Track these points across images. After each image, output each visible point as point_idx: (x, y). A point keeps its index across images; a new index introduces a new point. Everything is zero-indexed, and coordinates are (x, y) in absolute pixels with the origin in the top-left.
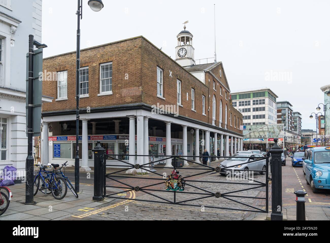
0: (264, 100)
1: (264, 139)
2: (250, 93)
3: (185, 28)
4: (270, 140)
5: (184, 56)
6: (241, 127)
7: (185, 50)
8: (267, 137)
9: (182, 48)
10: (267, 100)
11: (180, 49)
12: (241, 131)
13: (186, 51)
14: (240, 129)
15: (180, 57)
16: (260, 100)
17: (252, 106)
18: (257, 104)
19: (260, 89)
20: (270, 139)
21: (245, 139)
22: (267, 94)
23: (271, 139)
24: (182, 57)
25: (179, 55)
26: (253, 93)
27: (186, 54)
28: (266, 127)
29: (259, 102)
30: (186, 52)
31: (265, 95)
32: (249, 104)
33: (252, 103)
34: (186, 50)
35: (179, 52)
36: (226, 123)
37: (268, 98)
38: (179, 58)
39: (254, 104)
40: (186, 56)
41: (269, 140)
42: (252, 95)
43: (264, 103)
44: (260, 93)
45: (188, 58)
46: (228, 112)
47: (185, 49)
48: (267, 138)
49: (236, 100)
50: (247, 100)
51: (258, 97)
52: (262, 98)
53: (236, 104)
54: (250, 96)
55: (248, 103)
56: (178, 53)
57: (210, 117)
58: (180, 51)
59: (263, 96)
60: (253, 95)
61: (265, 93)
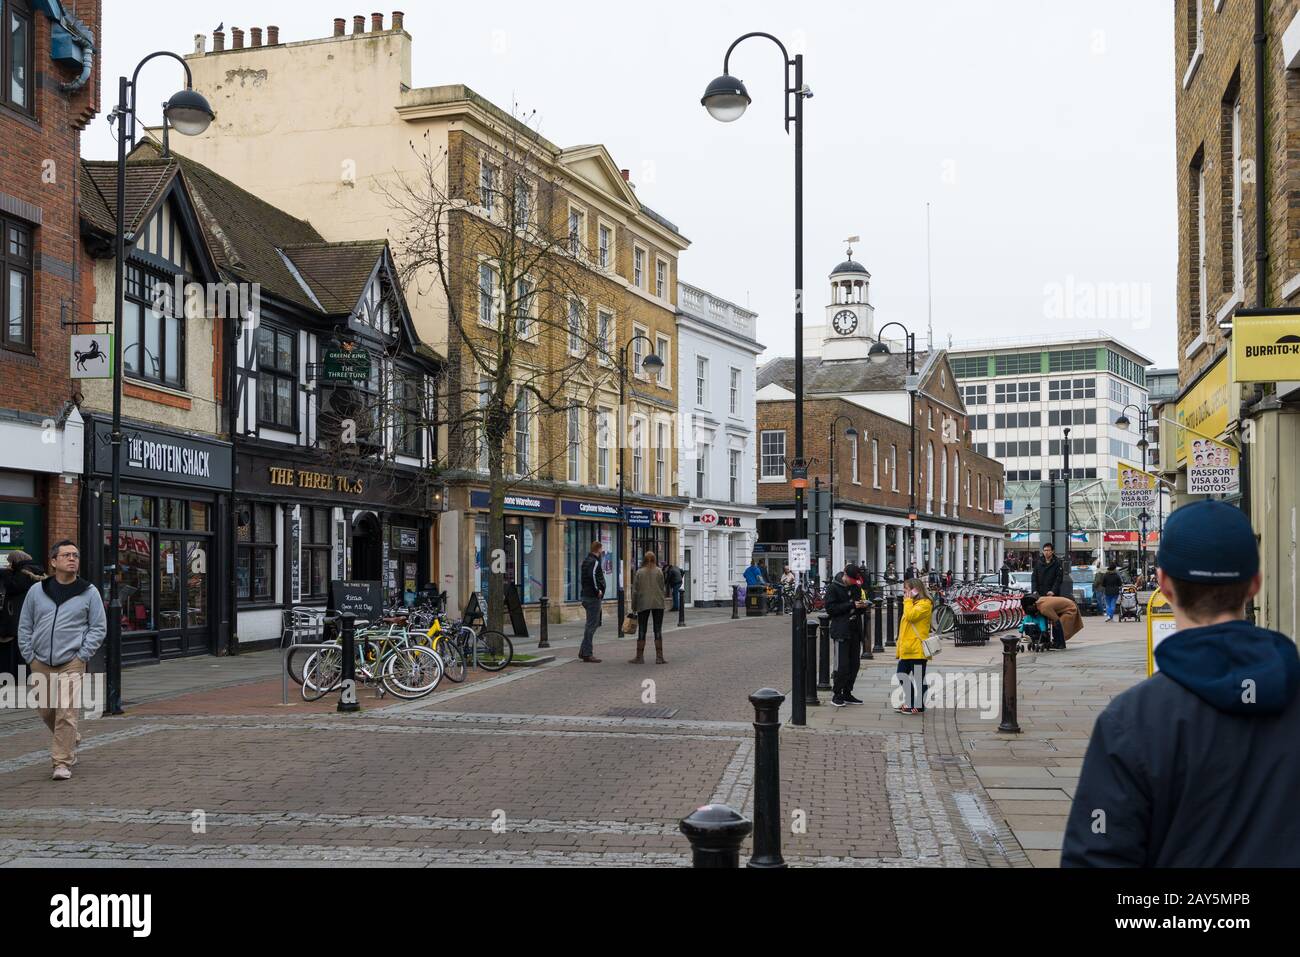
0: (1091, 383)
1: (1087, 536)
2: (1039, 354)
3: (850, 254)
4: (1112, 540)
5: (851, 332)
6: (999, 506)
7: (852, 316)
8: (1100, 528)
9: (845, 311)
10: (1103, 383)
11: (840, 313)
12: (998, 517)
13: (854, 320)
14: (995, 512)
15: (839, 332)
16: (1078, 383)
17: (1045, 406)
18: (1066, 396)
19: (1076, 337)
20: (1111, 536)
21: (1017, 536)
22: (1102, 358)
23: (1114, 533)
24: (845, 334)
25: (836, 328)
26: (1051, 354)
27: (854, 327)
28: (1097, 489)
29: (1072, 389)
30: (856, 322)
31: (1095, 361)
32: (1036, 397)
33: (1045, 391)
34: (855, 316)
35: (837, 321)
36: (956, 501)
37: (1106, 375)
38: (836, 335)
39: (1053, 396)
40: (856, 333)
41: (1107, 539)
42: (1045, 362)
43: (1091, 394)
44: (1076, 356)
45: (861, 338)
46: (962, 472)
47: (851, 312)
48: (1099, 532)
49: (985, 378)
50: (1028, 378)
51: (1069, 369)
52: (1083, 375)
53: (985, 392)
54: (1039, 365)
55: (1032, 393)
56: (834, 323)
57: (922, 497)
58: (839, 316)
59: (1088, 368)
60: (1051, 360)
61: (1094, 356)
